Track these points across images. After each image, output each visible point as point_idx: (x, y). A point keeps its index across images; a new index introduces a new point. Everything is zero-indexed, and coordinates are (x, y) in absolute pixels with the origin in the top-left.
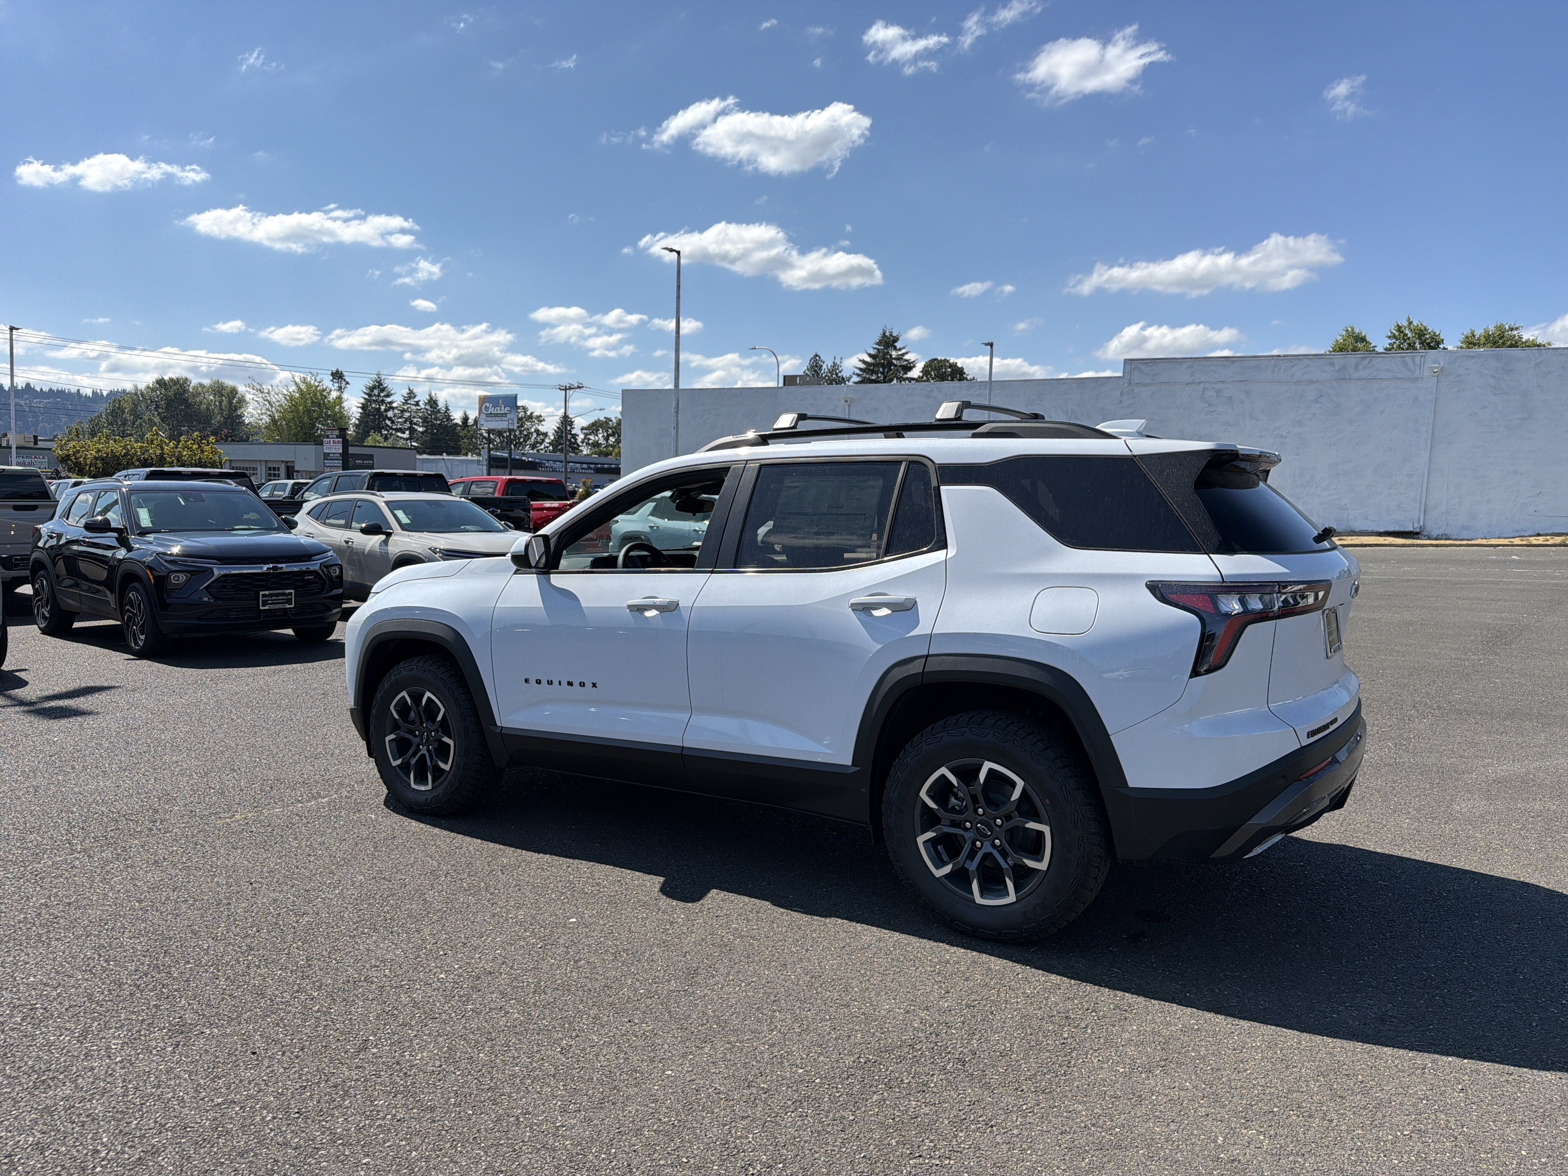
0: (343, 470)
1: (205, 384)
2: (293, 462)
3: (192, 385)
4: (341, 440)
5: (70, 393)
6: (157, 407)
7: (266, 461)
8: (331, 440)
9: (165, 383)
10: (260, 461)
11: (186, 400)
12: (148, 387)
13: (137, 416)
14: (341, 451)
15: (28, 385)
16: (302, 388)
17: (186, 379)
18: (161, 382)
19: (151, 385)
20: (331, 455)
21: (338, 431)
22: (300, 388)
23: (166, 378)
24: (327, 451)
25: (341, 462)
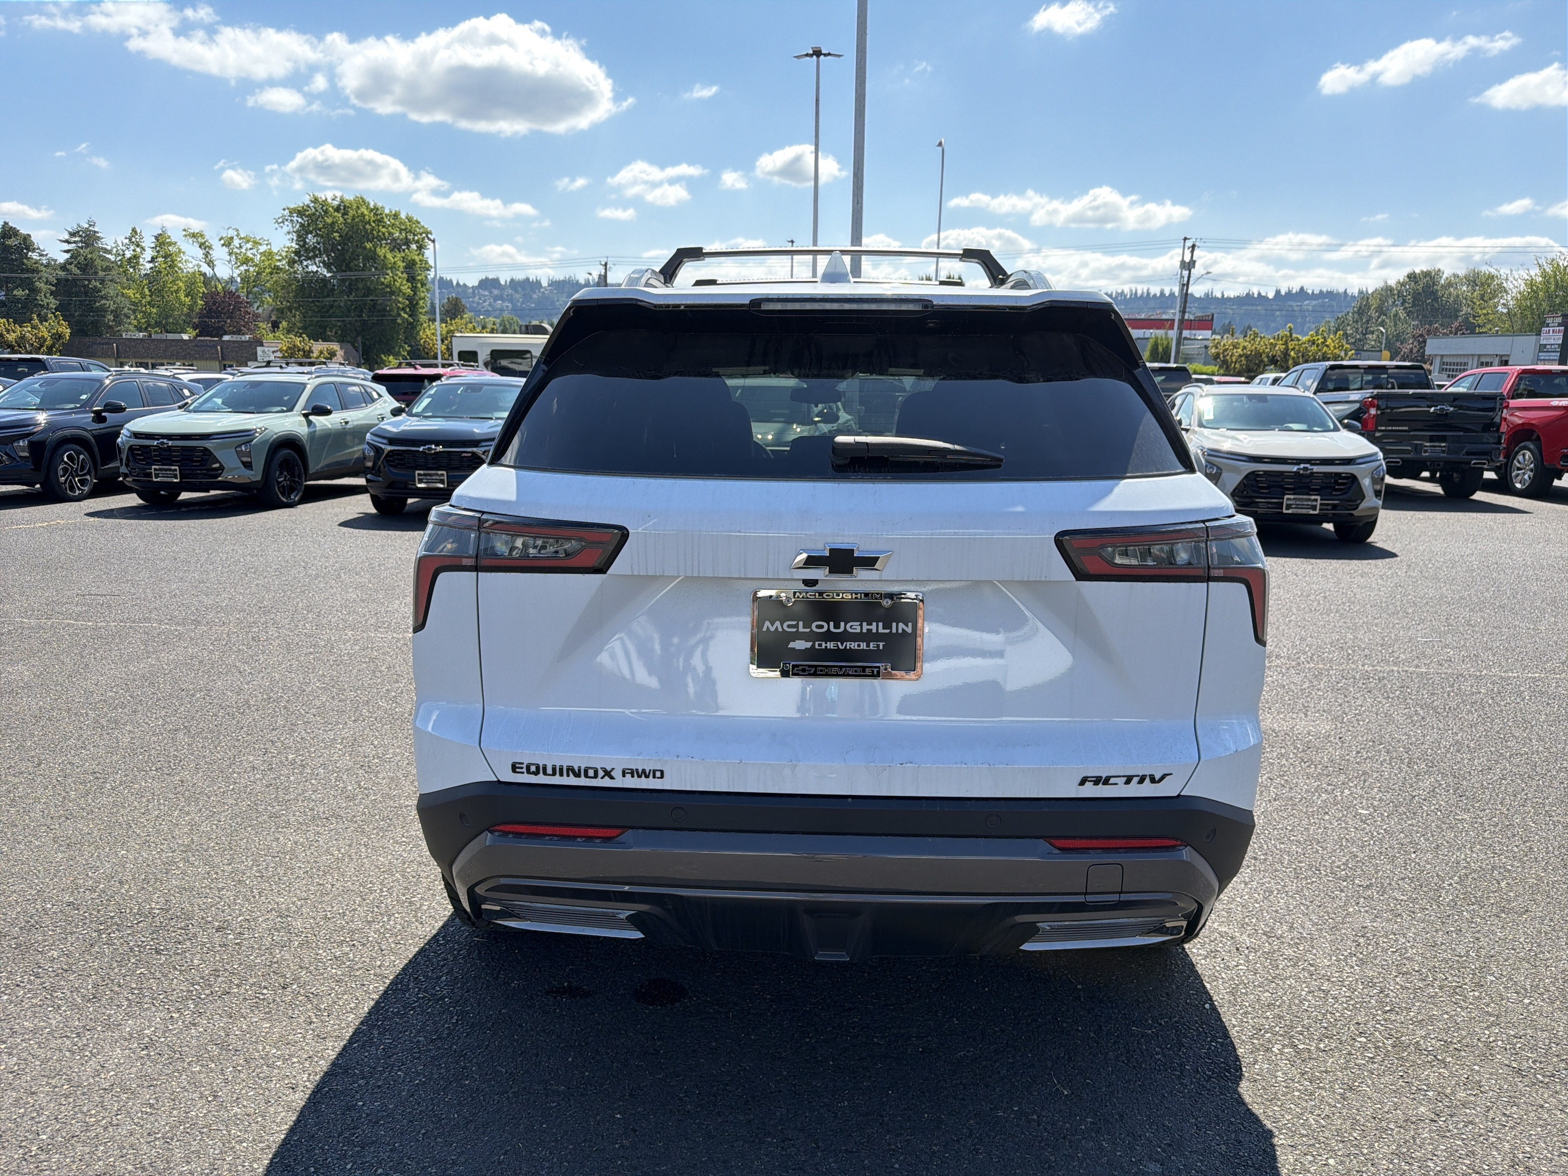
0: (1559, 364)
1: (1460, 274)
2: (1508, 355)
3: (1444, 277)
4: (1562, 328)
5: (1338, 294)
6: (1404, 301)
7: (1479, 356)
8: (1551, 329)
9: (1415, 277)
10: (1473, 355)
11: (1434, 293)
12: (1399, 282)
13: (1381, 311)
14: (1560, 342)
15: (1302, 289)
16: (1548, 270)
17: (1439, 270)
18: (1412, 277)
19: (1402, 280)
20: (1548, 347)
21: (1560, 319)
22: (1544, 270)
23: (1417, 271)
24: (1545, 342)
25: (1558, 354)
